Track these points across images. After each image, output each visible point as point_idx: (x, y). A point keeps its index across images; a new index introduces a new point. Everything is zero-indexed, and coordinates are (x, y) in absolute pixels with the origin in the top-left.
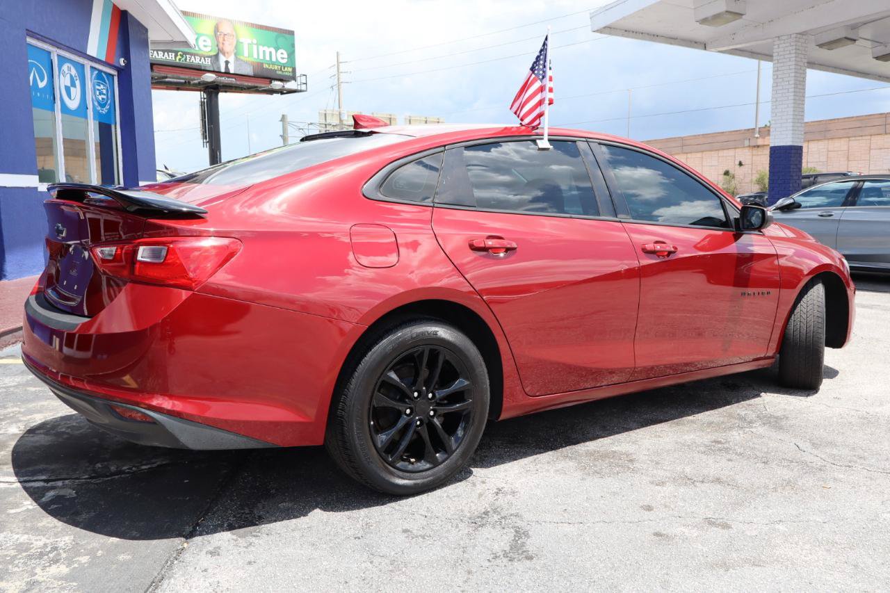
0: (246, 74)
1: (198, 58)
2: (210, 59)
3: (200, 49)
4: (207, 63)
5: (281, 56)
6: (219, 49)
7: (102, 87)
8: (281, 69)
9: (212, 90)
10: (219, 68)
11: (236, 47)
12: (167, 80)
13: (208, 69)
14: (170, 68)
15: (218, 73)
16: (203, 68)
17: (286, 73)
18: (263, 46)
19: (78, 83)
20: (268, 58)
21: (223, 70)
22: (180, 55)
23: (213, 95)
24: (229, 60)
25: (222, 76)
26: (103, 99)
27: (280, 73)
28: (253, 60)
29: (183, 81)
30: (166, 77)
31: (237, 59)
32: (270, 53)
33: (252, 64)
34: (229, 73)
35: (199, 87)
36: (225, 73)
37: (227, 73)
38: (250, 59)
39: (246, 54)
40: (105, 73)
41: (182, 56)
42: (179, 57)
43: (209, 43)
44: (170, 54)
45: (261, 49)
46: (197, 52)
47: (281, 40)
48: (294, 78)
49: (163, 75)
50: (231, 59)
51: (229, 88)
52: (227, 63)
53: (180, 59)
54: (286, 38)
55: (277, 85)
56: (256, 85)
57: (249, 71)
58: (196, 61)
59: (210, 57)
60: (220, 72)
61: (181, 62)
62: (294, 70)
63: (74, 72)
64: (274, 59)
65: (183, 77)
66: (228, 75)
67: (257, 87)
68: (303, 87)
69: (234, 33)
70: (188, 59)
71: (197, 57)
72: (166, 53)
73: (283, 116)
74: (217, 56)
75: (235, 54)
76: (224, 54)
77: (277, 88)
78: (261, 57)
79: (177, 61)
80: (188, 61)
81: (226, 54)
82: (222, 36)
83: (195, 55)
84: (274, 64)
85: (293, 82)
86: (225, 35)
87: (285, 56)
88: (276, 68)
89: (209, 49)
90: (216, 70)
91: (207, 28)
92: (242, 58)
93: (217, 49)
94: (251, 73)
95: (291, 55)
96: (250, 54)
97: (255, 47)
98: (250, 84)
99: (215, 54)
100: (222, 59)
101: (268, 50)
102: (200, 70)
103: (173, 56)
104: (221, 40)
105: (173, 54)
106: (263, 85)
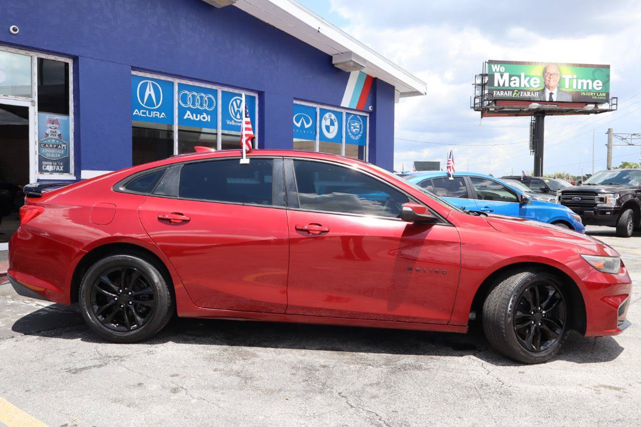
0: (566, 101)
1: (529, 94)
2: (538, 93)
3: (531, 87)
4: (536, 96)
5: (597, 85)
6: (545, 86)
7: (356, 124)
8: (596, 95)
9: (540, 115)
10: (545, 98)
11: (559, 83)
12: (505, 109)
13: (536, 100)
14: (508, 101)
15: (544, 102)
16: (532, 100)
17: (600, 98)
18: (582, 79)
19: (336, 124)
20: (585, 87)
21: (547, 99)
22: (516, 92)
23: (540, 118)
24: (553, 92)
25: (547, 104)
26: (356, 131)
27: (595, 97)
28: (573, 90)
29: (519, 110)
30: (504, 108)
31: (559, 90)
32: (588, 83)
33: (571, 93)
34: (552, 102)
35: (530, 113)
36: (549, 101)
37: (551, 102)
38: (570, 90)
39: (567, 86)
40: (360, 116)
41: (517, 93)
42: (515, 93)
43: (538, 81)
44: (509, 92)
45: (580, 81)
46: (528, 89)
47: (598, 73)
48: (607, 101)
49: (501, 107)
50: (555, 91)
51: (552, 112)
52: (551, 94)
53: (515, 95)
54: (602, 72)
55: (591, 107)
56: (572, 108)
57: (569, 99)
58: (527, 95)
59: (538, 91)
60: (545, 101)
61: (516, 96)
62: (608, 94)
63: (333, 117)
64: (590, 88)
65: (517, 107)
66: (552, 103)
67: (573, 110)
68: (614, 107)
69: (559, 73)
70: (521, 94)
71: (528, 92)
72: (506, 92)
73: (609, 129)
74: (543, 91)
75: (558, 88)
76: (549, 89)
77: (590, 109)
78: (580, 87)
79: (514, 96)
80: (521, 95)
81: (551, 88)
82: (549, 75)
83: (526, 91)
84: (590, 91)
85: (607, 103)
86: (551, 74)
87: (601, 84)
88: (592, 94)
89: (538, 85)
90: (542, 100)
91: (537, 71)
92: (563, 89)
93: (544, 85)
94: (571, 100)
95: (606, 82)
96: (571, 86)
97: (575, 81)
98: (567, 108)
99: (542, 88)
100: (548, 92)
101: (585, 82)
102: (530, 101)
103: (511, 94)
104: (548, 78)
105: (511, 92)
106: (579, 108)
